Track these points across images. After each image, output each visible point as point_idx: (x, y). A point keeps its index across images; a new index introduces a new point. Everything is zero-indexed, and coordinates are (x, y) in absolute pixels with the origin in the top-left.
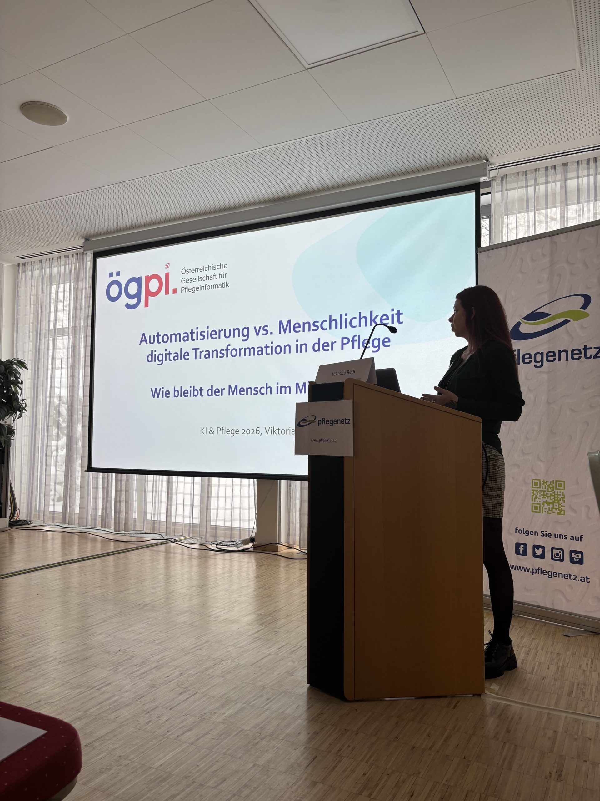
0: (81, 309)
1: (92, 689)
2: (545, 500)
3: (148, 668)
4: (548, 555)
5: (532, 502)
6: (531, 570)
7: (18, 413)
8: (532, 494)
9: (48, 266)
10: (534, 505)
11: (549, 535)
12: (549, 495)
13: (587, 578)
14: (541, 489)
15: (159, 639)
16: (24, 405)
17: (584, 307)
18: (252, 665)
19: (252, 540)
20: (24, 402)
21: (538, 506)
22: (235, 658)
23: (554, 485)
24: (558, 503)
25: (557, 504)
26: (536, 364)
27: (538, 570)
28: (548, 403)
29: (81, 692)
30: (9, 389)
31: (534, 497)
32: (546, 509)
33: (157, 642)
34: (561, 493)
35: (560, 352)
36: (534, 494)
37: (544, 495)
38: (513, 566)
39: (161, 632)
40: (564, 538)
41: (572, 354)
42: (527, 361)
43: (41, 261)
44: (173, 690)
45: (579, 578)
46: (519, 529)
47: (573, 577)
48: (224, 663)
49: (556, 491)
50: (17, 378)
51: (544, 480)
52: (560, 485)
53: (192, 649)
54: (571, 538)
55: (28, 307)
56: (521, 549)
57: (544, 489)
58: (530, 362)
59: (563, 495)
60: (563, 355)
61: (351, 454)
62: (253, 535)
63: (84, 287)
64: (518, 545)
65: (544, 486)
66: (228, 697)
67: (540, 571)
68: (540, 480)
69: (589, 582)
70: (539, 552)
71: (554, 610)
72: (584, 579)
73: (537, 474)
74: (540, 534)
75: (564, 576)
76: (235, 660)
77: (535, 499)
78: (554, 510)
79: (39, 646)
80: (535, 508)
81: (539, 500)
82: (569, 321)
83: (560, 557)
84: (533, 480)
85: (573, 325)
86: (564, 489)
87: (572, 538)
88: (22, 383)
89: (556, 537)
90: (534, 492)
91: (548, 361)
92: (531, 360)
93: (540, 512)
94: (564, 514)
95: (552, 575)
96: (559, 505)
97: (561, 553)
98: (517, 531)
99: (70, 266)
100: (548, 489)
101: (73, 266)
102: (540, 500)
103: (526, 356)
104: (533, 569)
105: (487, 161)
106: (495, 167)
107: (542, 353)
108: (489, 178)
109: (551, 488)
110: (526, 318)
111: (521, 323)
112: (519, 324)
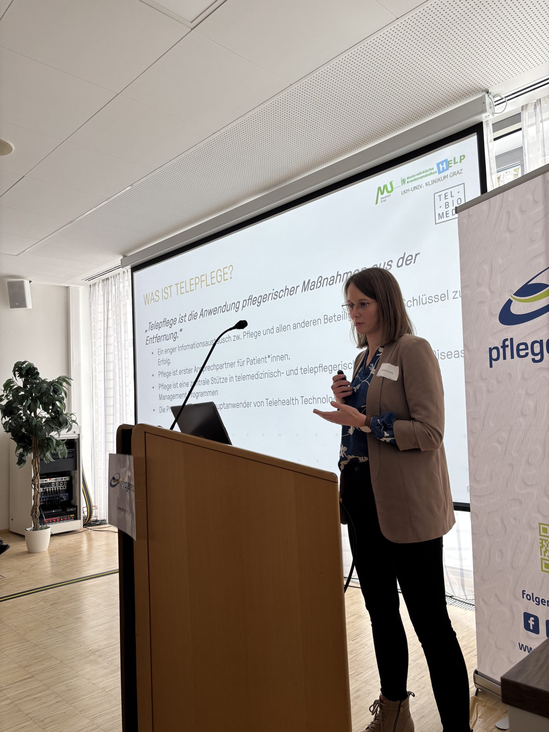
5: (541, 557)
8: (541, 545)
10: (544, 561)
16: (73, 419)
26: (533, 357)
31: (544, 549)
36: (543, 546)
38: (522, 645)
42: (522, 353)
46: (526, 593)
56: (531, 622)
58: (527, 354)
61: (135, 537)
64: (527, 616)
73: (544, 516)
77: (545, 552)
80: (546, 566)
84: (540, 524)
90: (542, 542)
92: (527, 351)
98: (525, 596)
103: (522, 347)
105: (488, 92)
106: (502, 99)
107: (542, 341)
108: (493, 114)
110: (517, 294)
111: (512, 301)
112: (509, 302)
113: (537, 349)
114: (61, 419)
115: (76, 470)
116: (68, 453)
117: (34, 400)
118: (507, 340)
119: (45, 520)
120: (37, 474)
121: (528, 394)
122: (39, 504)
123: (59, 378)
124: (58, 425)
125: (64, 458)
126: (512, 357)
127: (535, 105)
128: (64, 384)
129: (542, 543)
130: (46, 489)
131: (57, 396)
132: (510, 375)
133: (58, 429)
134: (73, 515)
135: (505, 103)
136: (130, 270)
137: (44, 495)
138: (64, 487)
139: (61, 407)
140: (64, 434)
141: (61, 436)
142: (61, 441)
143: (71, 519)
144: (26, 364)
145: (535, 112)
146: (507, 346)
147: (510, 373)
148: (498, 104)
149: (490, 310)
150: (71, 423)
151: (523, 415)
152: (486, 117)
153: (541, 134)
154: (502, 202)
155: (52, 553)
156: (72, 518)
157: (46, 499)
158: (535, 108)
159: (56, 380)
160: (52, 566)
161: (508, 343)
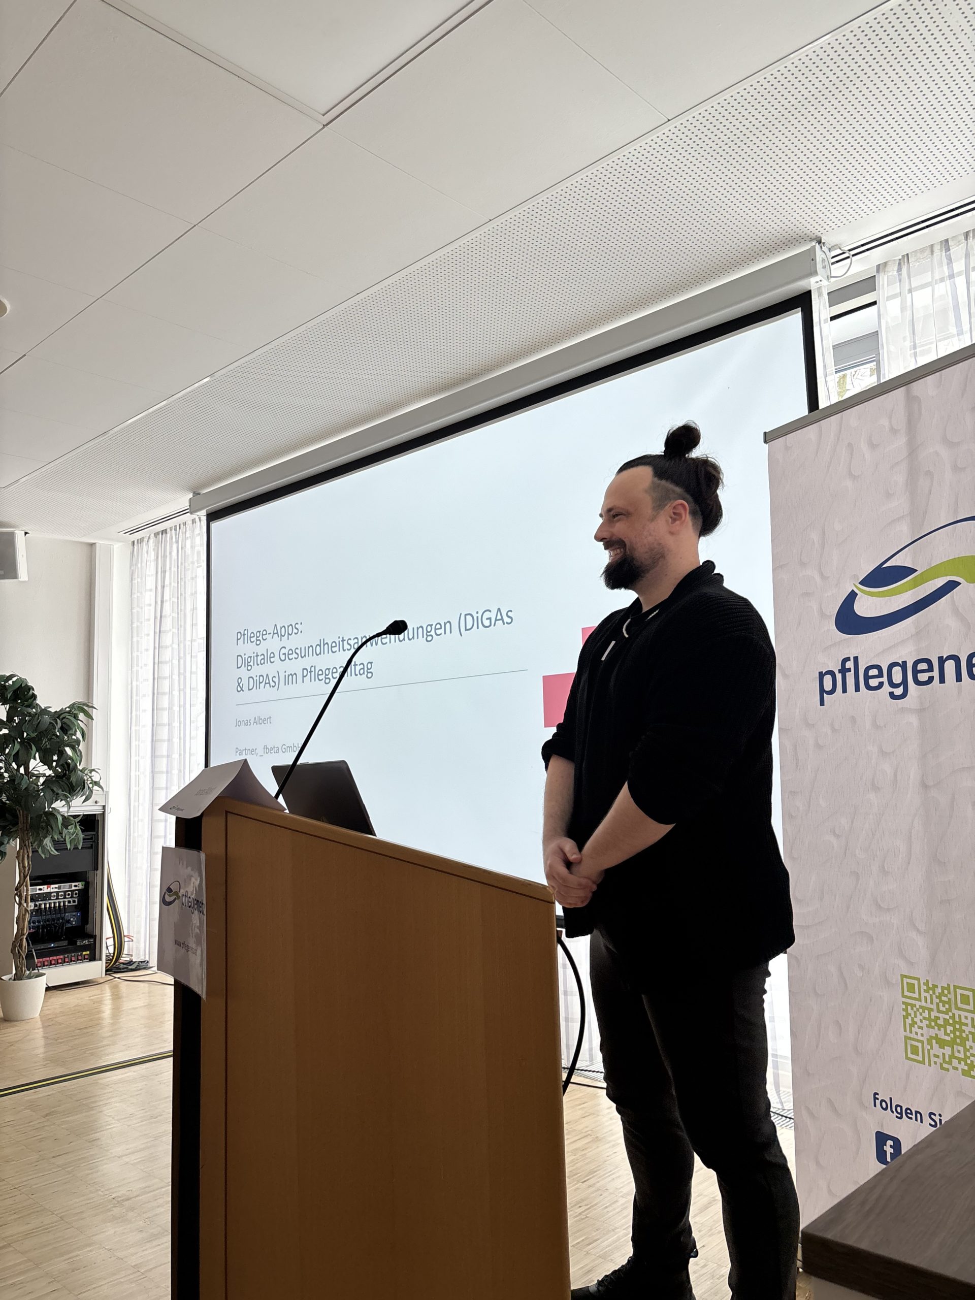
2: (933, 1032)
5: (905, 1034)
8: (905, 1013)
10: (909, 1042)
12: (941, 1022)
14: (923, 1003)
21: (920, 1045)
23: (952, 996)
24: (962, 1044)
25: (961, 1049)
26: (892, 690)
28: (925, 786)
31: (909, 1021)
32: (937, 1057)
34: (969, 1022)
35: (942, 661)
36: (908, 1015)
37: (929, 1019)
41: (970, 666)
42: (874, 682)
46: (880, 1097)
49: (957, 1013)
51: (927, 981)
52: (964, 999)
56: (889, 1150)
57: (929, 1005)
58: (881, 685)
59: (973, 1025)
60: (950, 666)
61: (205, 994)
64: (881, 1138)
65: (928, 996)
68: (918, 979)
73: (911, 964)
74: (927, 1120)
77: (911, 1026)
78: (955, 1062)
80: (912, 1049)
81: (920, 1031)
82: (959, 583)
84: (903, 976)
85: (967, 593)
86: (974, 1012)
90: (907, 1008)
91: (918, 682)
92: (880, 680)
93: (923, 1062)
96: (966, 1050)
98: (878, 1102)
100: (938, 1004)
102: (923, 1033)
103: (872, 672)
105: (820, 242)
106: (844, 253)
107: (905, 663)
108: (829, 277)
109: (944, 1003)
110: (866, 582)
111: (857, 594)
112: (852, 596)
113: (897, 677)
114: (73, 779)
115: (97, 870)
116: (84, 839)
117: (26, 744)
118: (848, 659)
119: (36, 960)
120: (25, 877)
121: (883, 753)
122: (26, 932)
123: (72, 706)
124: (67, 789)
125: (76, 848)
126: (857, 689)
127: (899, 264)
128: (81, 716)
129: (906, 1010)
130: (40, 905)
131: (68, 737)
132: (853, 720)
133: (67, 797)
134: (88, 952)
135: (848, 261)
136: (204, 519)
137: (36, 916)
138: (74, 901)
139: (74, 758)
140: (79, 806)
141: (71, 809)
142: (72, 818)
143: (84, 959)
144: (14, 679)
145: (900, 275)
146: (849, 670)
147: (853, 717)
148: (837, 262)
149: (821, 608)
150: (91, 786)
151: (876, 788)
152: (817, 282)
153: (909, 312)
154: (841, 428)
155: (48, 1022)
156: (86, 957)
157: (39, 922)
158: (900, 269)
159: (68, 709)
160: (46, 1045)
161: (850, 665)
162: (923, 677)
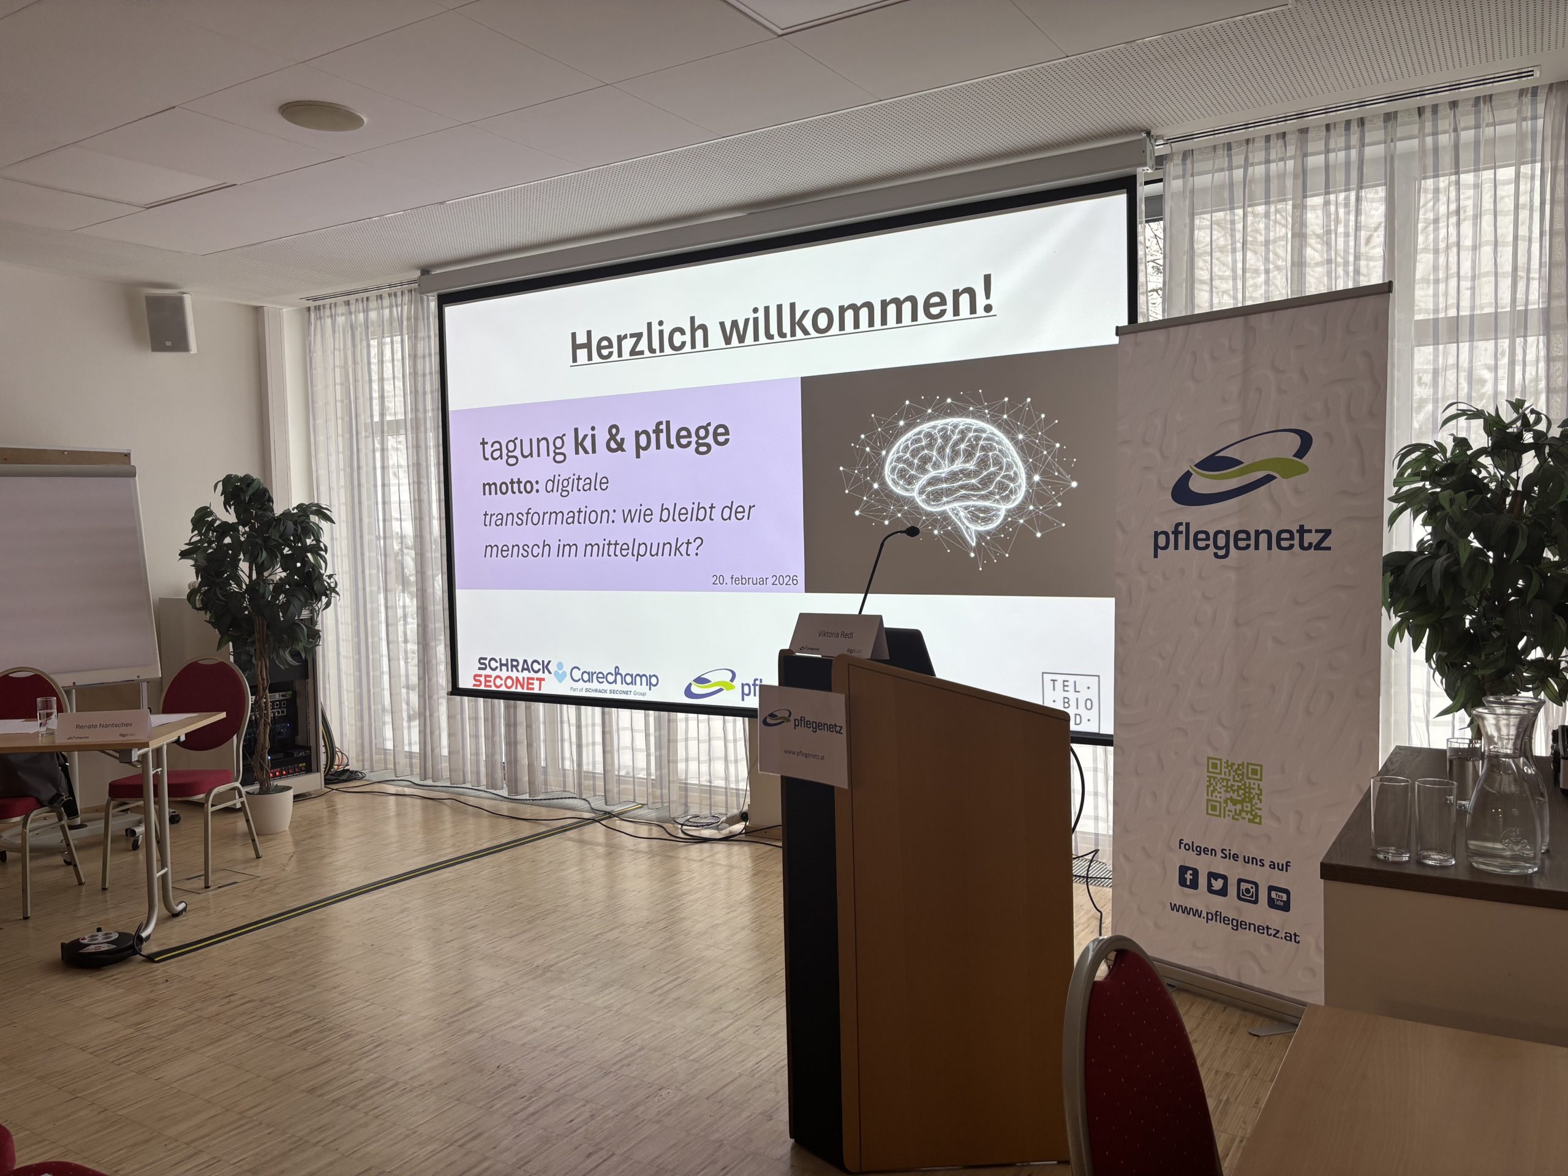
0: (425, 393)
1: (451, 1144)
2: (1228, 795)
3: (542, 1103)
4: (1232, 890)
5: (1207, 798)
6: (1204, 914)
7: (324, 600)
8: (1208, 783)
9: (361, 309)
10: (1210, 803)
11: (1235, 857)
12: (1235, 788)
13: (1295, 935)
14: (1223, 776)
15: (564, 1043)
16: (333, 585)
17: (1301, 453)
18: (708, 1098)
19: (744, 817)
20: (332, 580)
21: (1218, 804)
22: (683, 1084)
23: (1245, 770)
24: (1250, 801)
25: (1249, 805)
26: (1216, 551)
27: (1215, 916)
28: (1237, 624)
29: (434, 1150)
30: (305, 561)
31: (1211, 789)
32: (1229, 811)
33: (560, 1049)
34: (1256, 787)
35: (1257, 533)
36: (1211, 784)
37: (1227, 787)
38: (1175, 905)
39: (568, 1027)
40: (1259, 863)
41: (1279, 539)
42: (1201, 544)
43: (348, 303)
44: (576, 1148)
45: (1281, 934)
46: (1184, 842)
47: (1271, 932)
48: (664, 1093)
49: (1248, 781)
50: (318, 541)
51: (1227, 760)
52: (1254, 772)
53: (615, 1064)
54: (1270, 866)
55: (331, 387)
56: (1189, 877)
57: (1227, 777)
58: (1207, 546)
59: (1259, 789)
60: (1263, 538)
61: (845, 786)
62: (746, 808)
63: (427, 352)
64: (1183, 870)
65: (1227, 770)
66: (661, 1163)
67: (1218, 917)
68: (1221, 760)
69: (1299, 942)
70: (1218, 884)
71: (1241, 985)
72: (1291, 937)
73: (1215, 749)
74: (1220, 854)
75: (1259, 929)
76: (683, 1088)
77: (1213, 792)
78: (1244, 815)
79: (372, 1057)
80: (1212, 808)
81: (1219, 795)
82: (1275, 478)
83: (1252, 896)
84: (1209, 758)
85: (1281, 485)
86: (1261, 780)
87: (1273, 866)
88: (326, 551)
89: (1247, 861)
90: (1210, 780)
91: (1237, 547)
92: (1208, 542)
93: (1220, 816)
94: (1260, 823)
95: (1239, 925)
96: (1252, 805)
97: (1254, 890)
98: (1182, 846)
99: (399, 309)
100: (1234, 776)
101: (406, 307)
102: (1221, 795)
103: (1201, 536)
104: (1207, 913)
105: (1149, 135)
109: (1239, 775)
110: (1199, 465)
111: (1192, 474)
112: (1187, 475)
114: (320, 586)
115: (307, 678)
118: (1181, 524)
120: (264, 690)
121: (1205, 598)
126: (1187, 548)
132: (1182, 571)
134: (304, 764)
138: (282, 712)
139: (315, 564)
143: (300, 771)
146: (1181, 532)
147: (1182, 569)
149: (1159, 481)
151: (1197, 623)
152: (1144, 171)
156: (303, 769)
161: (1182, 528)
162: (1242, 544)
